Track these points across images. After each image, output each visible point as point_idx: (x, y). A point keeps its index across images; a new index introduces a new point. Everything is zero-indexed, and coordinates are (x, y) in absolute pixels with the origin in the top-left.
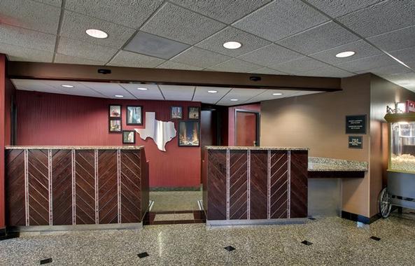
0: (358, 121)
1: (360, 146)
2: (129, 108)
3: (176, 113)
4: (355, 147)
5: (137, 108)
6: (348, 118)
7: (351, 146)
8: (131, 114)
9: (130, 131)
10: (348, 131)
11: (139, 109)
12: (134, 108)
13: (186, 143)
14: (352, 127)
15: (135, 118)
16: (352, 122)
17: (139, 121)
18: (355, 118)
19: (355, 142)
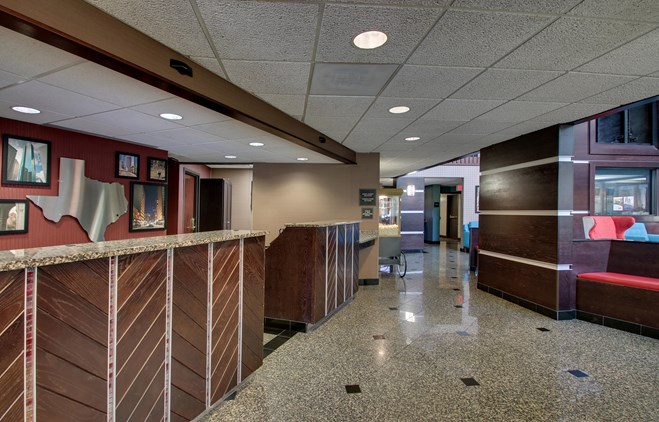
0: (370, 195)
1: (371, 217)
2: (12, 142)
3: (128, 166)
4: (367, 217)
5: (37, 146)
6: (362, 191)
7: (364, 217)
8: (19, 158)
9: (13, 202)
10: (362, 203)
11: (41, 149)
12: (28, 143)
13: (143, 224)
14: (365, 200)
15: (30, 167)
16: (365, 195)
17: (41, 176)
18: (368, 191)
19: (368, 213)
